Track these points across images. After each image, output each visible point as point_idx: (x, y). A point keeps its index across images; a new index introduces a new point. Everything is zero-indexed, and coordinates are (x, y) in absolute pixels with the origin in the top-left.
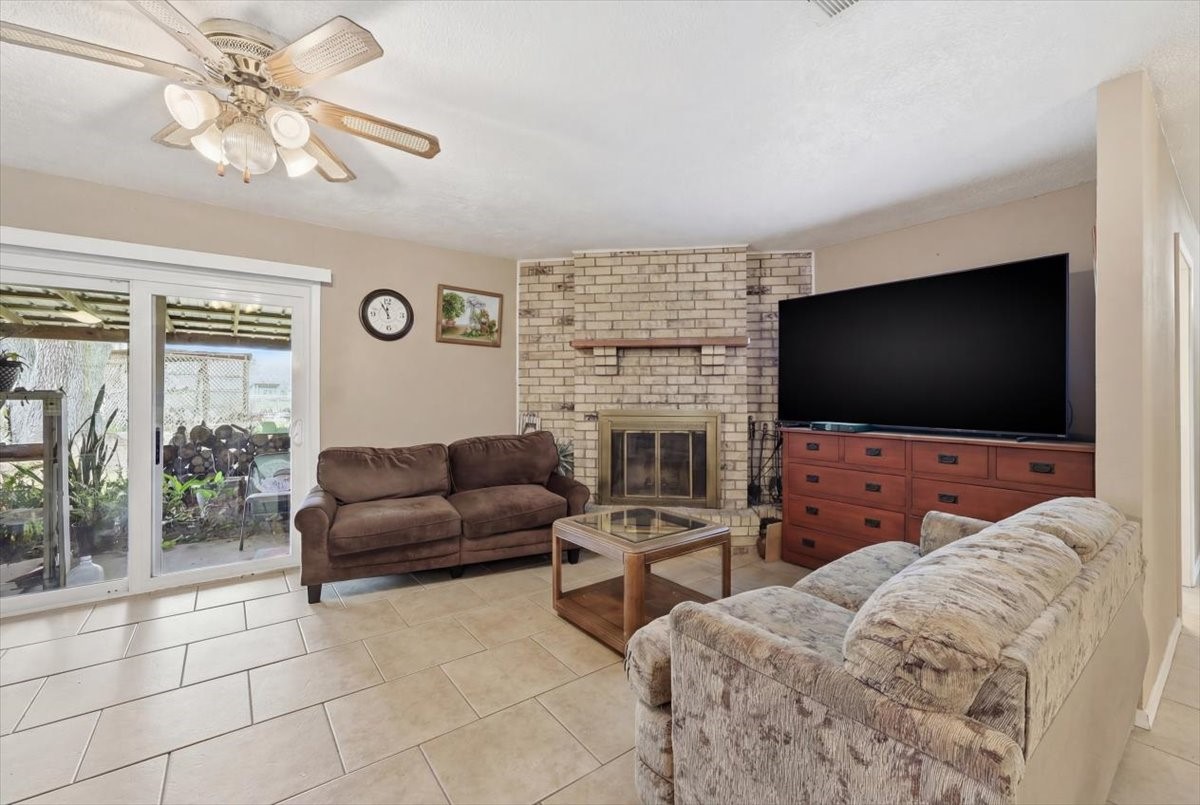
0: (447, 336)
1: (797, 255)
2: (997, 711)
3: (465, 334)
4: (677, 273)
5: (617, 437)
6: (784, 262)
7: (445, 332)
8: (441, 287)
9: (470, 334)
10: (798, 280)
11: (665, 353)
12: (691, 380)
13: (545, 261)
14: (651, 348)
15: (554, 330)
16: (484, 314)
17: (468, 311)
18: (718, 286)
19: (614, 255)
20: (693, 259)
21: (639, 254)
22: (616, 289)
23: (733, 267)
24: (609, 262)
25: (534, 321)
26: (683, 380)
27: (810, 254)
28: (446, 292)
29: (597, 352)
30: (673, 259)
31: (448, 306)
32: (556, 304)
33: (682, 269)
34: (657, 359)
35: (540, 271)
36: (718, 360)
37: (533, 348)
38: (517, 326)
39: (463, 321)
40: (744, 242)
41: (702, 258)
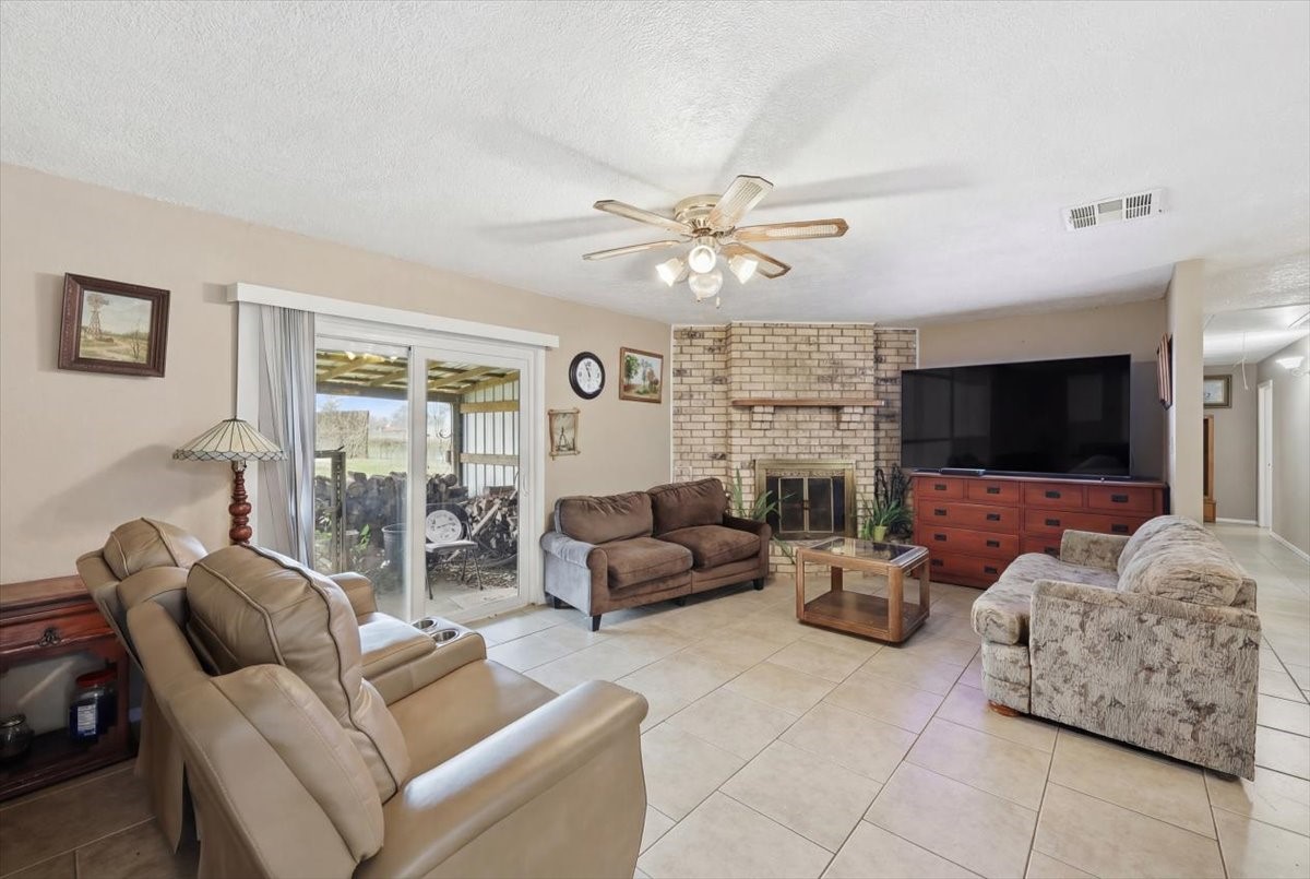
0: (626, 394)
1: (905, 332)
2: (1244, 602)
3: (638, 392)
4: (819, 345)
5: (772, 482)
6: (895, 337)
7: (626, 391)
8: (623, 350)
9: (645, 392)
10: (906, 352)
11: (807, 411)
12: (829, 433)
13: (695, 327)
14: (798, 407)
15: (708, 387)
16: (652, 373)
17: (640, 371)
18: (852, 356)
19: (765, 326)
20: (832, 332)
21: (788, 327)
22: (768, 354)
23: (863, 340)
24: (764, 331)
25: (685, 380)
26: (823, 433)
27: (914, 331)
28: (627, 353)
29: (756, 409)
30: (815, 332)
31: (628, 369)
32: (707, 365)
33: (822, 340)
34: (802, 416)
35: (692, 335)
36: (857, 418)
37: (685, 403)
38: (671, 384)
39: (637, 379)
40: (872, 321)
41: (838, 332)
